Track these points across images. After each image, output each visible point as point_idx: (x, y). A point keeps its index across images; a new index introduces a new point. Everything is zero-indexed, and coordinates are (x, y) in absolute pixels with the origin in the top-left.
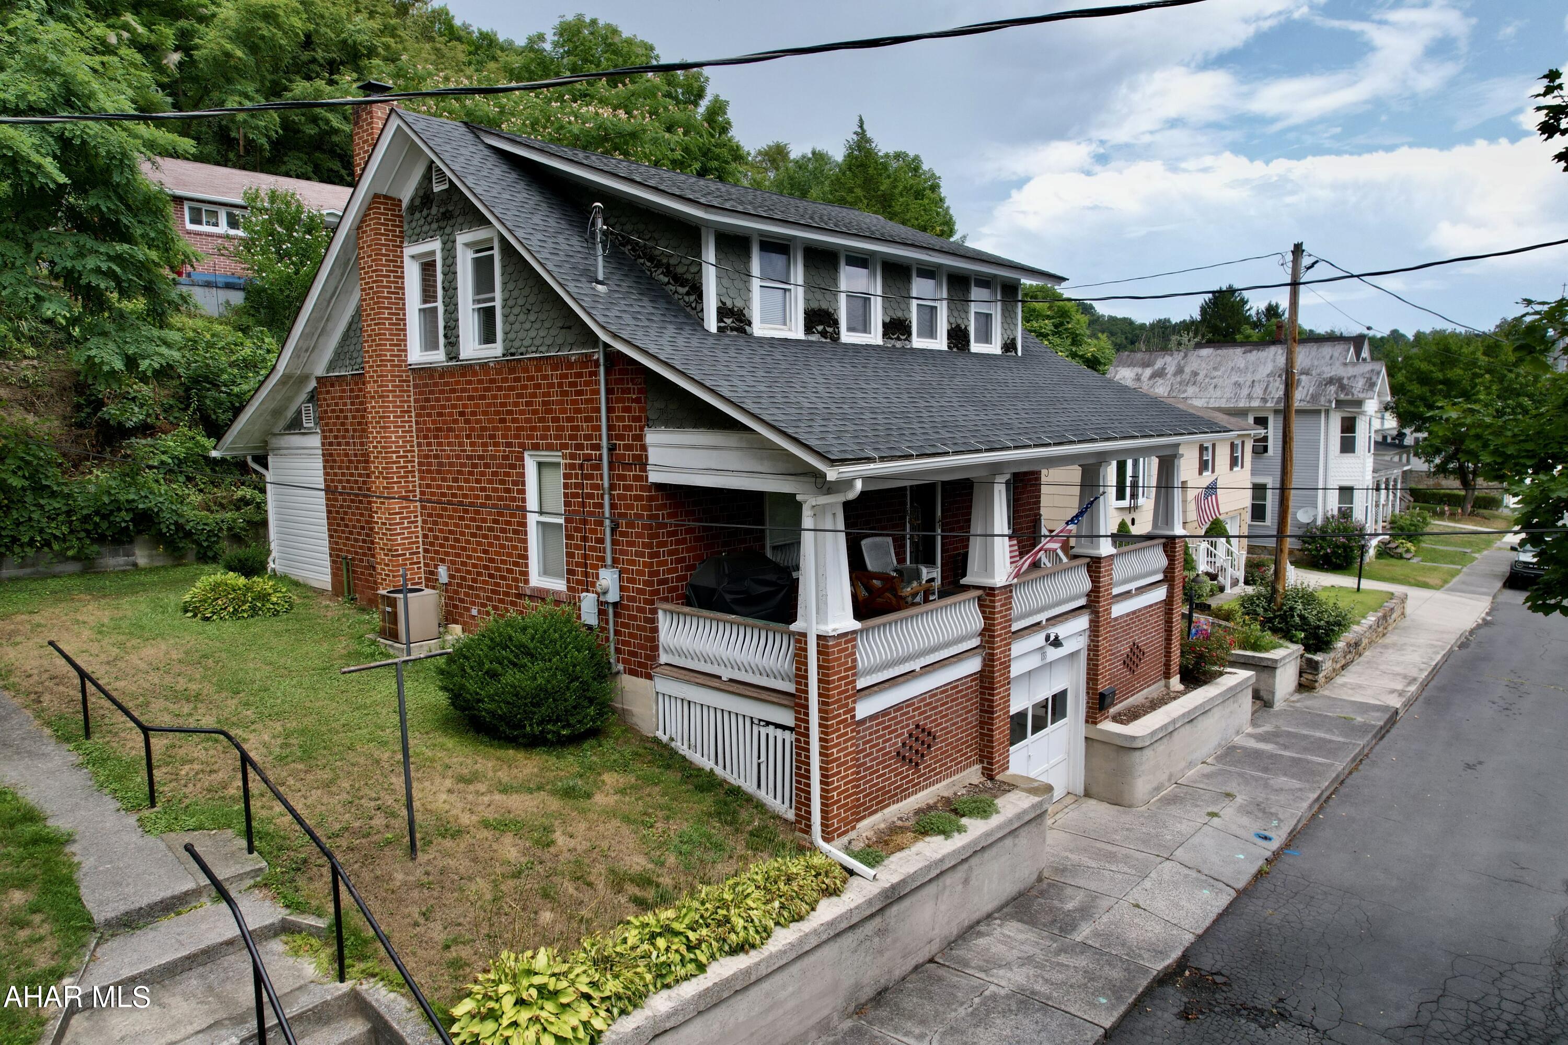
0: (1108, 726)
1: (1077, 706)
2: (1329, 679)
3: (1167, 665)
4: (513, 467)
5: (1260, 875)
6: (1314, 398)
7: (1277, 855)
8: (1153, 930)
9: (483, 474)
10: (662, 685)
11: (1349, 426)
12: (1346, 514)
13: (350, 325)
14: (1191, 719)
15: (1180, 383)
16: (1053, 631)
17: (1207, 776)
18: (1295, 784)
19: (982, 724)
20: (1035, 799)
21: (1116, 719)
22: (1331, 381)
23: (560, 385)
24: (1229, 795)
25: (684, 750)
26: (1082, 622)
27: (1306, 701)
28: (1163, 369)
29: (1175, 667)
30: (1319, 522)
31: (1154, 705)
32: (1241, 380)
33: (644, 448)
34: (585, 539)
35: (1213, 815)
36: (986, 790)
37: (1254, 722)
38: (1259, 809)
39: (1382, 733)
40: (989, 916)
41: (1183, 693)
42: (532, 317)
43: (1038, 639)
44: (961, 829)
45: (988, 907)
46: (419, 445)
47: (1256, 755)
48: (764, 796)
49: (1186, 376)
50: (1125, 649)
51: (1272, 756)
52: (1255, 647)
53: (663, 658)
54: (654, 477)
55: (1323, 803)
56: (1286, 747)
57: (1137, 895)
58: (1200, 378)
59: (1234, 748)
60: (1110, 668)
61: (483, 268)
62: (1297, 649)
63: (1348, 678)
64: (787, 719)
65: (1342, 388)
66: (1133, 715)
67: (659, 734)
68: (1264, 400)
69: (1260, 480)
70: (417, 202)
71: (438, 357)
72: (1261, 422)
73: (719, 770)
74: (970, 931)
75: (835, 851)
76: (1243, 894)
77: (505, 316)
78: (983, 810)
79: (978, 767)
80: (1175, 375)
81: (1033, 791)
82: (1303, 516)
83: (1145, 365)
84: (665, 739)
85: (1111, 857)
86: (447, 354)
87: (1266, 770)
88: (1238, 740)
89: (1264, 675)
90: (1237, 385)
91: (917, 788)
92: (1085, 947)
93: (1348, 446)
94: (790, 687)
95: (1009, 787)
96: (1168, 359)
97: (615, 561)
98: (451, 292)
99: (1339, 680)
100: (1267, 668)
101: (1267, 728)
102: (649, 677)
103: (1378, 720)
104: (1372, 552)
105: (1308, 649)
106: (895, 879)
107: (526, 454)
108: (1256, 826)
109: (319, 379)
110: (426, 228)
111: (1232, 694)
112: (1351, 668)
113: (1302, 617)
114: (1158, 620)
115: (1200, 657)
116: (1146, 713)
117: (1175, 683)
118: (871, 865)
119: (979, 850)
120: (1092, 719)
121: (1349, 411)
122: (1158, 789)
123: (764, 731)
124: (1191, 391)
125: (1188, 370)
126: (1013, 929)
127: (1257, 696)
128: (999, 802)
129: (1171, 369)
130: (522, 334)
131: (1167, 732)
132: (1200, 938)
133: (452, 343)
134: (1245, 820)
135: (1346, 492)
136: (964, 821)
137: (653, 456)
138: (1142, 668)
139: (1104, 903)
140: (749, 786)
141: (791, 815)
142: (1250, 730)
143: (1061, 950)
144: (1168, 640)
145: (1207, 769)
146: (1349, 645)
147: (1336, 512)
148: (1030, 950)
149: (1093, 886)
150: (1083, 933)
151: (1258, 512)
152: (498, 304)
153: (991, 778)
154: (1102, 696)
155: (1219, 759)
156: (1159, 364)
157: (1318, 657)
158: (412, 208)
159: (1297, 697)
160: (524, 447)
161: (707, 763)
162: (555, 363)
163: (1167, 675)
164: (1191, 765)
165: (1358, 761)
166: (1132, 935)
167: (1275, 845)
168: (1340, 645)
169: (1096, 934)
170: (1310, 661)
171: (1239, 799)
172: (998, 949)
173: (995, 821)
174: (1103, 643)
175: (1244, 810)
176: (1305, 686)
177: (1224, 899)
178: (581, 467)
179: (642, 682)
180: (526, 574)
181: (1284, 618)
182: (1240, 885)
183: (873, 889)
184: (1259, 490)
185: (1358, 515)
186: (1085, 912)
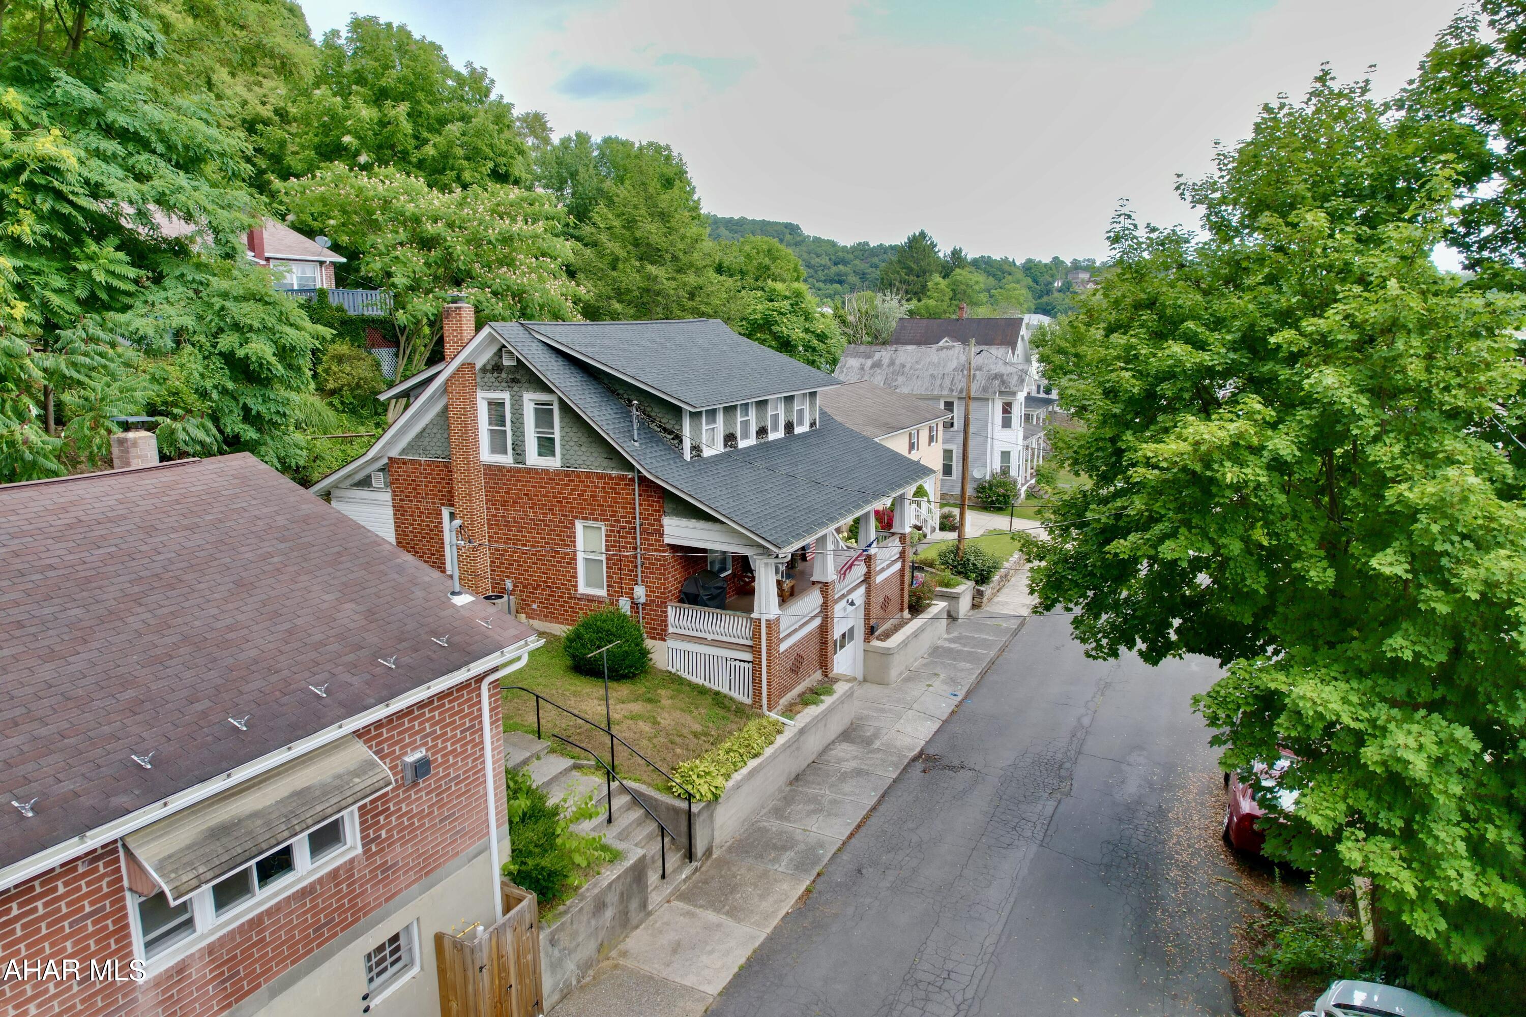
0: (876, 643)
1: (860, 633)
2: (990, 600)
3: (902, 604)
4: (568, 528)
5: (953, 713)
6: (985, 389)
7: (960, 703)
8: (907, 741)
9: (542, 530)
10: (671, 643)
11: (1007, 409)
12: (1005, 471)
13: (424, 430)
14: (916, 634)
15: (893, 373)
16: (850, 597)
17: (925, 665)
18: (969, 666)
19: (821, 649)
20: (850, 685)
21: (878, 639)
22: (996, 376)
23: (604, 488)
24: (936, 675)
25: (685, 675)
26: (862, 590)
27: (976, 613)
28: (880, 360)
29: (906, 605)
30: (988, 478)
31: (896, 628)
32: (935, 373)
33: (661, 526)
34: (620, 569)
35: (929, 686)
36: (825, 682)
37: (948, 632)
38: (952, 681)
39: (1016, 632)
40: (833, 742)
41: (911, 619)
42: (583, 449)
43: (843, 603)
44: (822, 701)
45: (833, 737)
46: (488, 508)
47: (950, 650)
48: (734, 694)
49: (897, 368)
50: (881, 600)
51: (958, 651)
52: (947, 585)
53: (671, 630)
54: (667, 540)
55: (983, 675)
56: (965, 645)
57: (898, 726)
58: (907, 369)
59: (937, 648)
60: (876, 610)
61: (543, 415)
62: (970, 584)
63: (1001, 598)
64: (748, 656)
65: (1003, 382)
66: (887, 635)
67: (670, 668)
68: (951, 390)
69: (948, 447)
70: (489, 367)
71: (507, 460)
72: (949, 406)
73: (707, 684)
74: (827, 749)
75: (773, 716)
76: (945, 722)
77: (563, 446)
78: (829, 692)
79: (820, 672)
80: (889, 366)
81: (849, 681)
82: (977, 474)
83: (868, 356)
84: (673, 671)
85: (883, 711)
86: (515, 459)
87: (955, 659)
88: (940, 643)
89: (953, 602)
90: (933, 376)
91: (798, 683)
92: (879, 750)
93: (1007, 423)
94: (750, 643)
95: (836, 680)
96: (884, 353)
97: (643, 581)
98: (517, 425)
99: (996, 599)
100: (954, 598)
101: (955, 634)
102: (664, 640)
103: (1013, 624)
104: (1023, 496)
105: (977, 582)
106: (802, 725)
107: (577, 521)
108: (950, 690)
109: (390, 459)
110: (497, 384)
111: (935, 618)
112: (1004, 591)
113: (974, 564)
114: (897, 581)
115: (919, 598)
116: (893, 634)
117: (906, 614)
118: (791, 719)
119: (830, 710)
120: (867, 640)
121: (1007, 399)
122: (901, 674)
123: (733, 664)
124: (901, 379)
125: (897, 362)
126: (845, 746)
127: (949, 615)
128: (835, 687)
129: (886, 361)
130: (575, 457)
131: (905, 643)
132: (928, 742)
133: (519, 452)
134: (945, 687)
135: (1006, 456)
136: (822, 697)
137: (667, 530)
138: (890, 608)
139: (884, 731)
140: (724, 690)
141: (748, 701)
142: (946, 636)
143: (868, 753)
144: (902, 590)
145: (925, 661)
146: (1001, 577)
147: (999, 470)
148: (856, 754)
149: (877, 724)
150: (877, 744)
151: (947, 470)
152: (557, 436)
153: (826, 676)
154: (872, 627)
155: (930, 655)
156: (877, 356)
157: (982, 588)
158: (484, 370)
159: (972, 613)
160: (576, 517)
161: (699, 681)
162: (601, 476)
163: (902, 610)
164: (916, 660)
165: (1002, 650)
166: (898, 744)
167: (959, 698)
168: (996, 578)
169: (882, 744)
170: (978, 591)
171: (942, 676)
172: (842, 754)
173: (835, 696)
174: (872, 599)
175: (944, 682)
176: (975, 606)
177: (936, 726)
178: (619, 532)
179: (658, 643)
180: (576, 586)
181: (964, 565)
182: (944, 718)
183: (796, 730)
184: (948, 454)
185: (1013, 473)
186: (876, 735)
